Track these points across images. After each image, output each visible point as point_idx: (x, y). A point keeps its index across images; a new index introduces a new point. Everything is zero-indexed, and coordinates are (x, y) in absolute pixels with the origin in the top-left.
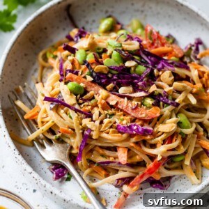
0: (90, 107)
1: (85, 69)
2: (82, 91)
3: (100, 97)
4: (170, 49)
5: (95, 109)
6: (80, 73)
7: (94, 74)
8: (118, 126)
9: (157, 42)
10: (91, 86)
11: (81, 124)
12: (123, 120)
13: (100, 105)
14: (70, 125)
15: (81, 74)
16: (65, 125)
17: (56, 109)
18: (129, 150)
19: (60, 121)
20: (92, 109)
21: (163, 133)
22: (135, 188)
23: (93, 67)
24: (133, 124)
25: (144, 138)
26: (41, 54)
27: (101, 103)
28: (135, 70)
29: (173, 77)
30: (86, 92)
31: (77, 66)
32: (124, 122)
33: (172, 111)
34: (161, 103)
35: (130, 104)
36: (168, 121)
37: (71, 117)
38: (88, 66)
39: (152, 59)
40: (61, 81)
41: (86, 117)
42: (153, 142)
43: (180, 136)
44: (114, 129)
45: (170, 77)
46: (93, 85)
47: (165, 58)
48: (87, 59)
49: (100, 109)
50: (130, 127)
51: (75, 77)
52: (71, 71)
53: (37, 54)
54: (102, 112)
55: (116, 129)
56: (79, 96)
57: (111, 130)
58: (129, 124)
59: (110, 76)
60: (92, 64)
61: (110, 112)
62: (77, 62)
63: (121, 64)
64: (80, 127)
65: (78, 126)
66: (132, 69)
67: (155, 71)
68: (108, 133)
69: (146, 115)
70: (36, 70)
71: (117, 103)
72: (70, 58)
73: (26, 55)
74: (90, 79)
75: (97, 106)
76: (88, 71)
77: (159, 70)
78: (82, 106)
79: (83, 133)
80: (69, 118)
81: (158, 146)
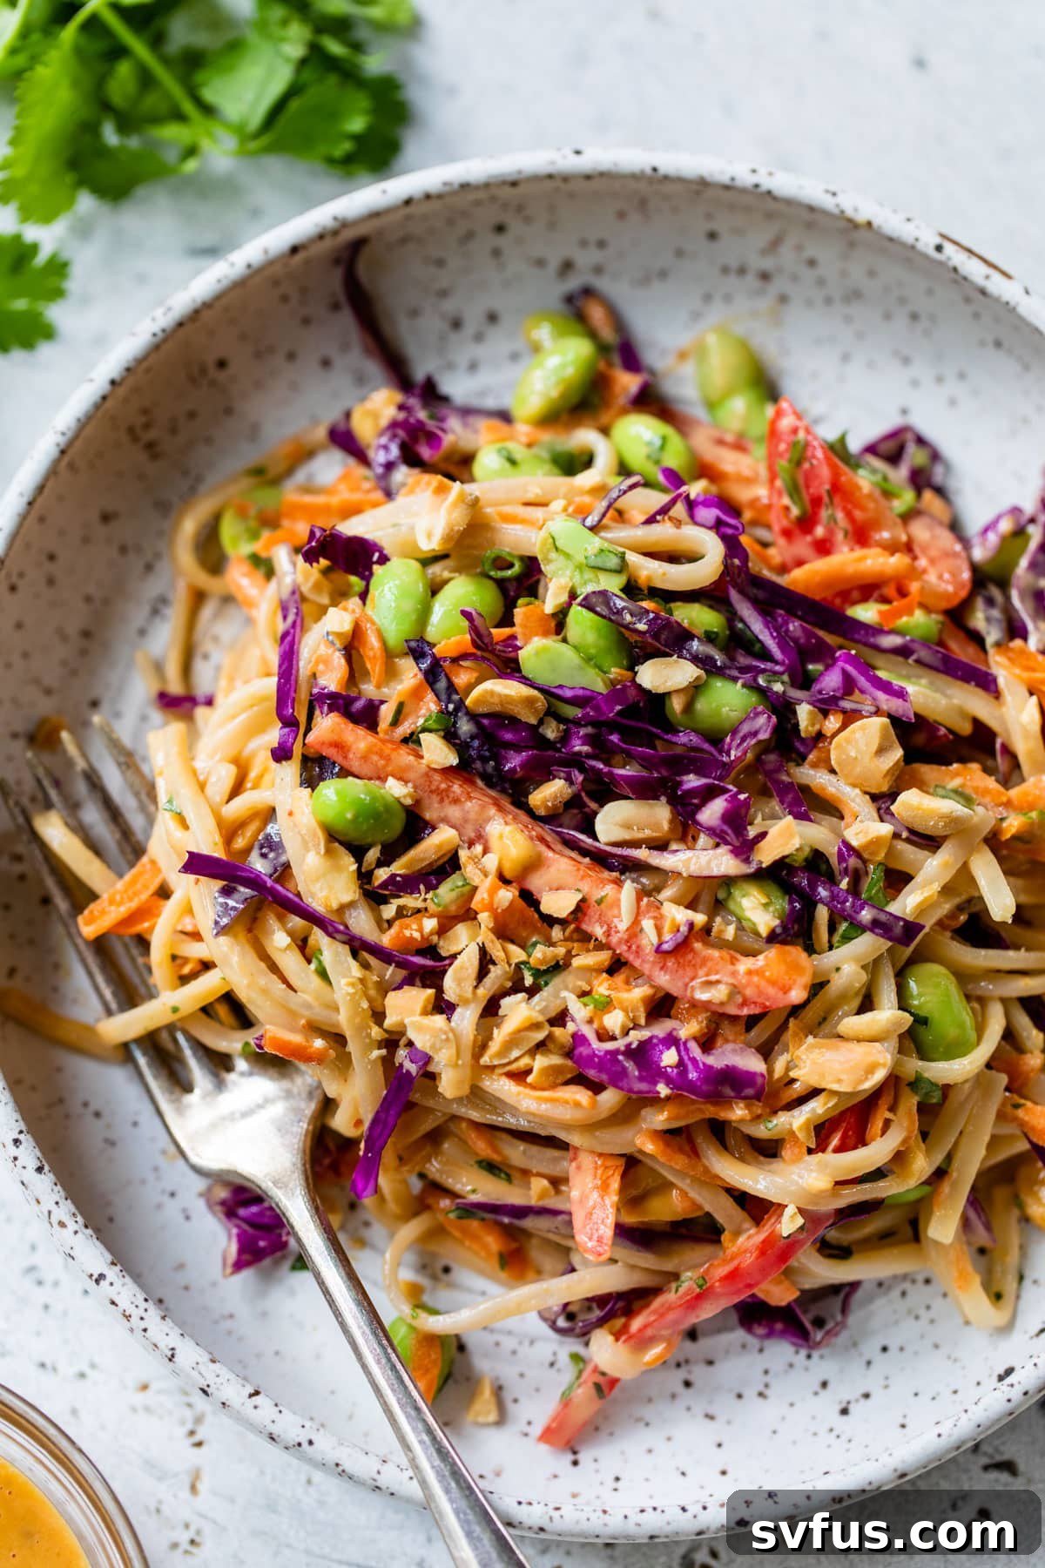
0: (430, 924)
1: (416, 694)
2: (397, 824)
3: (491, 862)
4: (896, 562)
5: (461, 932)
6: (386, 712)
7: (465, 727)
8: (579, 1039)
9: (824, 514)
10: (443, 795)
11: (379, 1016)
12: (607, 1005)
13: (484, 917)
14: (320, 1015)
15: (396, 722)
16: (293, 1014)
17: (248, 924)
18: (631, 1163)
19: (265, 992)
20: (443, 930)
21: (815, 1092)
22: (656, 1351)
23: (462, 678)
24: (660, 1030)
25: (710, 1111)
26: (189, 527)
27: (491, 908)
28: (689, 708)
29: (898, 753)
30: (415, 825)
31: (375, 667)
32: (614, 1021)
33: (872, 967)
34: (822, 913)
35: (648, 924)
36: (852, 1024)
37: (323, 974)
38: (432, 675)
39: (794, 626)
40: (281, 754)
41: (409, 981)
42: (762, 1131)
43: (910, 1102)
44: (556, 1060)
45: (881, 751)
46: (457, 788)
47: (867, 613)
48: (432, 633)
49: (485, 935)
50: (643, 1054)
51: (359, 740)
52: (341, 703)
53: (167, 509)
54: (496, 950)
55: (569, 1054)
56: (373, 855)
57: (540, 1062)
58: (635, 1037)
59: (551, 732)
60: (455, 660)
61: (540, 954)
62: (373, 641)
63: (615, 672)
64: (376, 1032)
65: (361, 1029)
66: (677, 704)
67: (804, 712)
68: (520, 1076)
69: (735, 990)
70: (158, 608)
71: (581, 909)
72: (338, 620)
73: (106, 518)
74: (437, 752)
75: (468, 915)
76: (430, 705)
77: (825, 706)
78: (389, 911)
79: (388, 1062)
80: (316, 981)
81: (786, 1153)
